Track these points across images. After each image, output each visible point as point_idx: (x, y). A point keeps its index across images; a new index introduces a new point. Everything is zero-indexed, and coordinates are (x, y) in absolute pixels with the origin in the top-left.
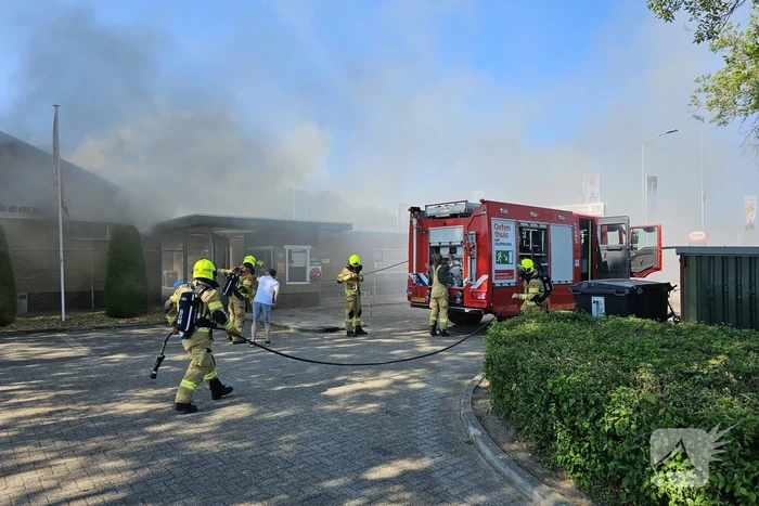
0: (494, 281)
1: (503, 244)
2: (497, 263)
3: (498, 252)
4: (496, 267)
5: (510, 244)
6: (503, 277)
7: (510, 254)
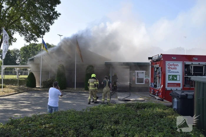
0: (167, 87)
1: (173, 72)
2: (169, 80)
3: (169, 76)
4: (168, 81)
5: (178, 72)
6: (172, 86)
7: (178, 77)
